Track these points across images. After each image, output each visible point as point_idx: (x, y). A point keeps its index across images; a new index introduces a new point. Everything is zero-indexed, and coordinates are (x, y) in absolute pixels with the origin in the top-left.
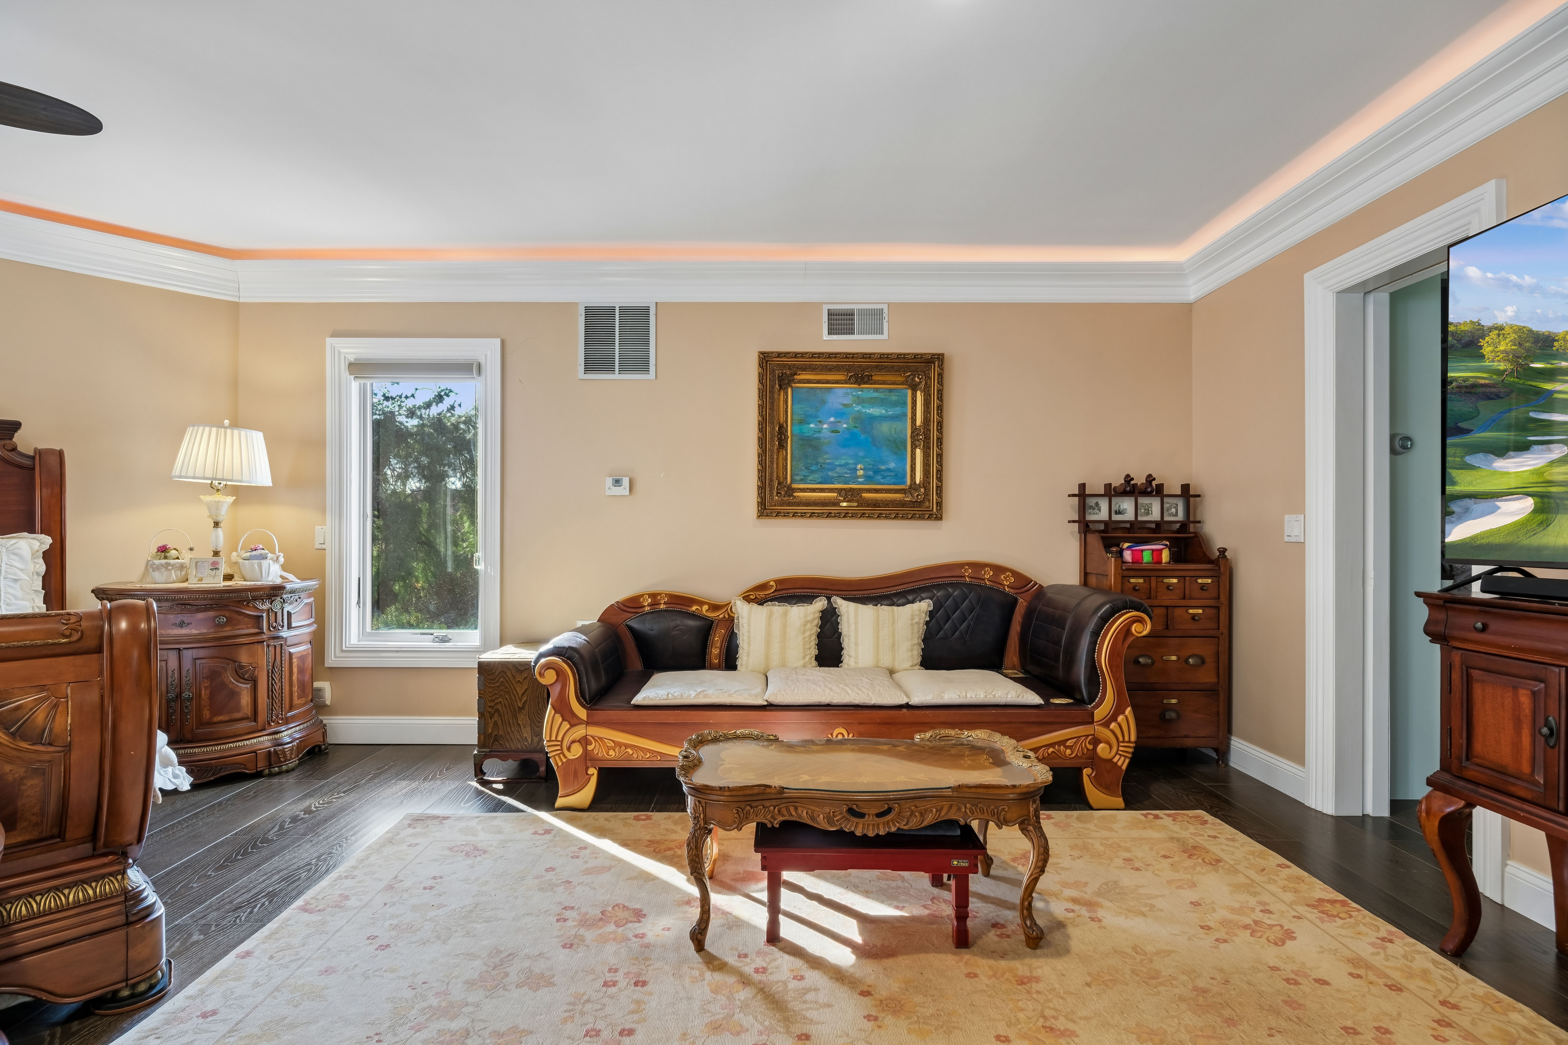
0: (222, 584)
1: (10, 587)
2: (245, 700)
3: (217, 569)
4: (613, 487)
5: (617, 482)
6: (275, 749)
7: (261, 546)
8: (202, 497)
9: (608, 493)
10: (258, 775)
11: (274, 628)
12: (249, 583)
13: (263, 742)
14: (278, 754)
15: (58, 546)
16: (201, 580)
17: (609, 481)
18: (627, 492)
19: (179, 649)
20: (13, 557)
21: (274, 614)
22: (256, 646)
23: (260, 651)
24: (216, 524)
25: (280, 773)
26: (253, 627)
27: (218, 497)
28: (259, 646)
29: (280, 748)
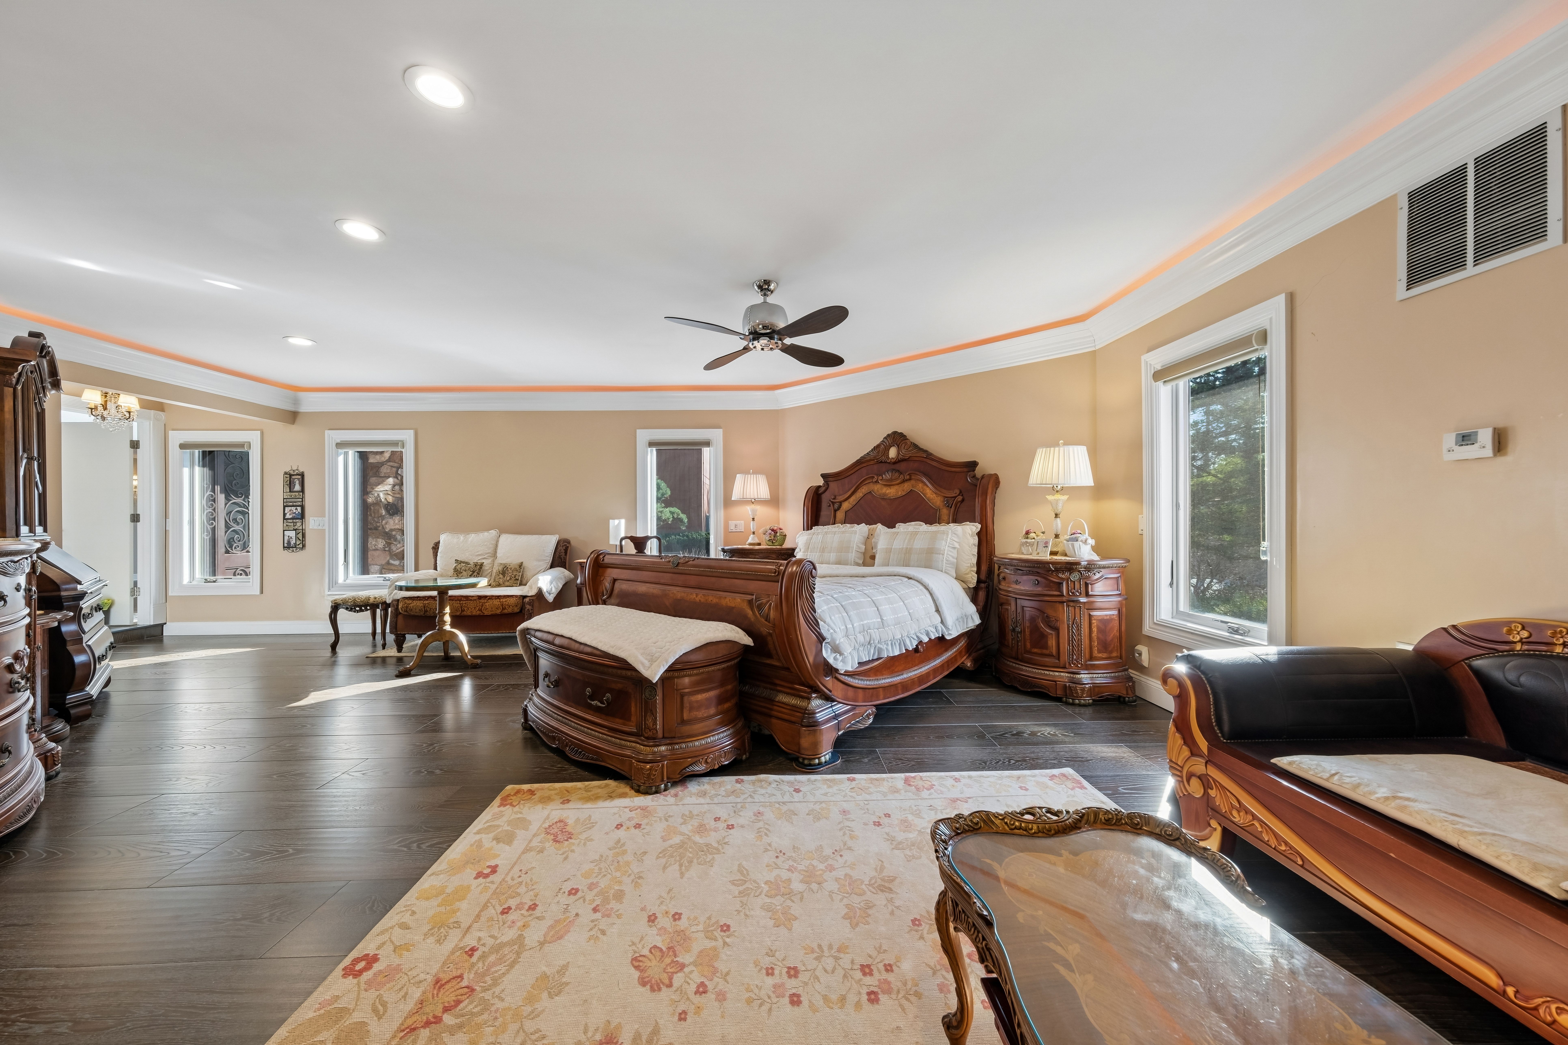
0: (1048, 557)
1: (950, 551)
2: (1052, 642)
3: (1047, 547)
4: (1457, 448)
5: (1466, 439)
6: (1069, 685)
7: (1079, 531)
8: (1047, 497)
9: (1448, 457)
10: (1058, 699)
11: (1073, 593)
12: (1070, 559)
13: (1062, 676)
14: (1072, 690)
15: (985, 529)
16: (1038, 554)
17: (1450, 439)
18: (1489, 452)
19: (1016, 598)
20: (954, 535)
21: (1073, 584)
22: (1057, 605)
23: (1061, 608)
24: (1057, 515)
25: (1073, 704)
26: (1056, 591)
27: (1058, 496)
28: (1060, 606)
29: (1074, 685)
